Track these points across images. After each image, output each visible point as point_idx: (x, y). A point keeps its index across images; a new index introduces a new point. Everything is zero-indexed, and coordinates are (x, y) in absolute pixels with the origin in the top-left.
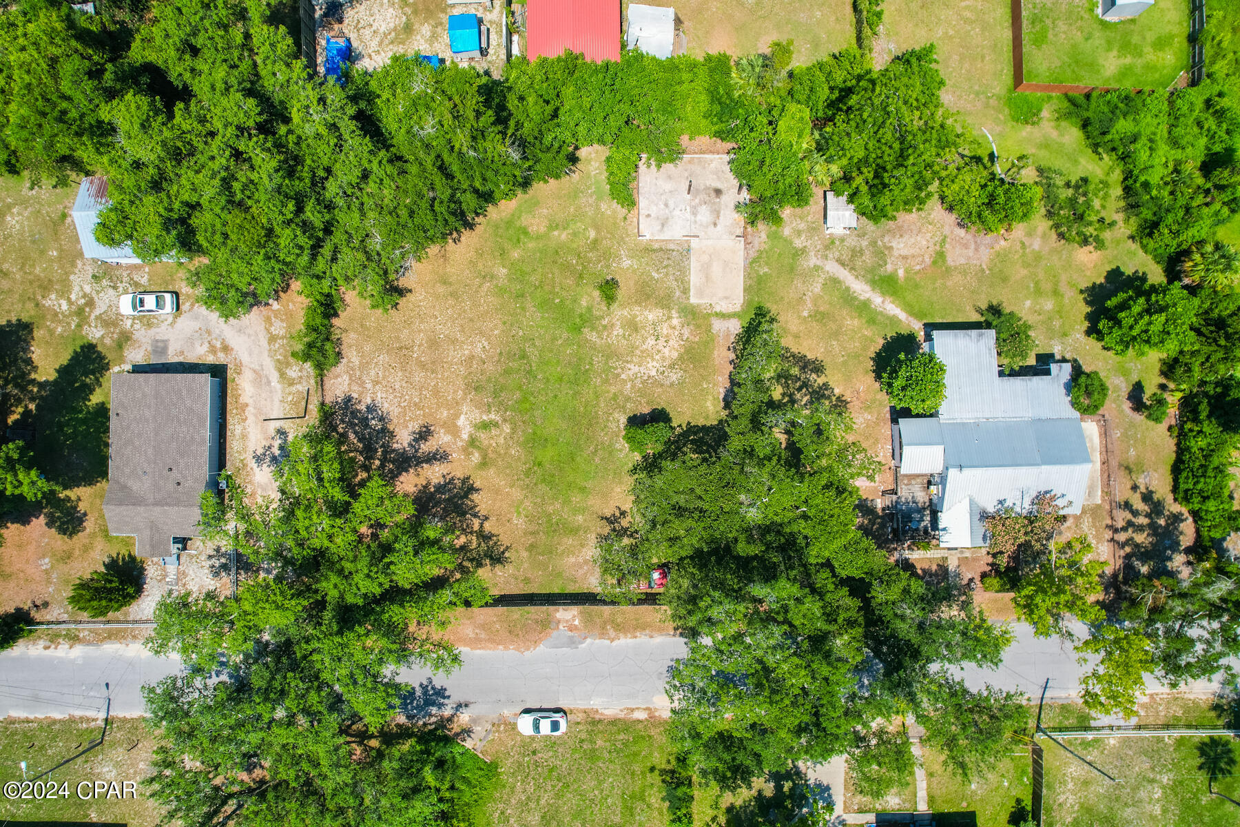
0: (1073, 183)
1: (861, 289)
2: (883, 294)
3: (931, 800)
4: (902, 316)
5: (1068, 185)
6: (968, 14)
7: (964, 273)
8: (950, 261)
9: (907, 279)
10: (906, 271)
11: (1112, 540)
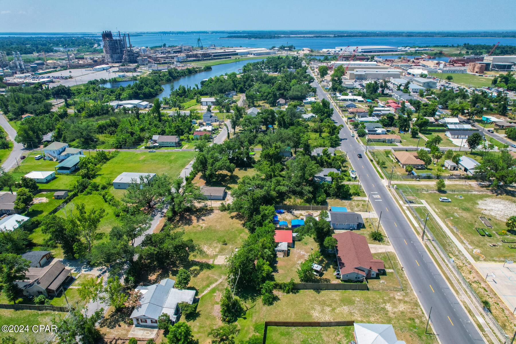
0: (233, 340)
1: (214, 285)
2: (210, 290)
3: (71, 289)
4: (203, 294)
5: (233, 338)
6: (290, 314)
7: (212, 309)
8: (215, 305)
9: (213, 296)
10: (215, 296)
11: (114, 339)
